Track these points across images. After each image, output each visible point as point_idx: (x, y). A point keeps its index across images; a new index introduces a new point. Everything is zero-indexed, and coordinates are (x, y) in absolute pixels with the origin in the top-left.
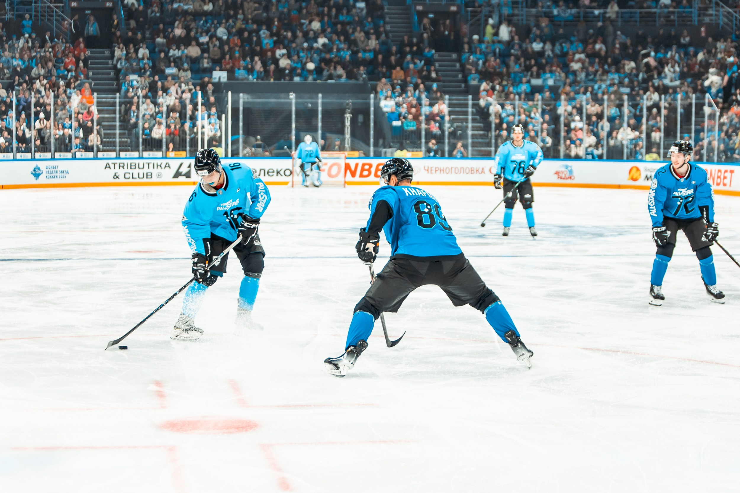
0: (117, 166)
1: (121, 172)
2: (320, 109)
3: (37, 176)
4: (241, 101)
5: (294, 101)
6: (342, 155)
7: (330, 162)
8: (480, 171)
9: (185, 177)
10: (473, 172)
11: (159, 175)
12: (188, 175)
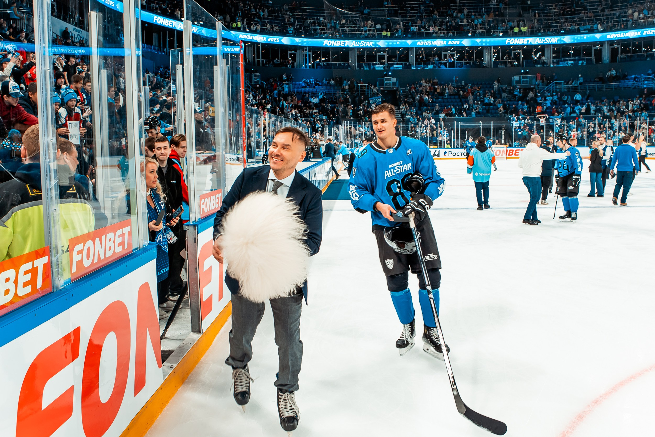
2: (492, 128)
4: (460, 125)
5: (481, 125)
6: (505, 146)
7: (496, 149)
12: (438, 155)
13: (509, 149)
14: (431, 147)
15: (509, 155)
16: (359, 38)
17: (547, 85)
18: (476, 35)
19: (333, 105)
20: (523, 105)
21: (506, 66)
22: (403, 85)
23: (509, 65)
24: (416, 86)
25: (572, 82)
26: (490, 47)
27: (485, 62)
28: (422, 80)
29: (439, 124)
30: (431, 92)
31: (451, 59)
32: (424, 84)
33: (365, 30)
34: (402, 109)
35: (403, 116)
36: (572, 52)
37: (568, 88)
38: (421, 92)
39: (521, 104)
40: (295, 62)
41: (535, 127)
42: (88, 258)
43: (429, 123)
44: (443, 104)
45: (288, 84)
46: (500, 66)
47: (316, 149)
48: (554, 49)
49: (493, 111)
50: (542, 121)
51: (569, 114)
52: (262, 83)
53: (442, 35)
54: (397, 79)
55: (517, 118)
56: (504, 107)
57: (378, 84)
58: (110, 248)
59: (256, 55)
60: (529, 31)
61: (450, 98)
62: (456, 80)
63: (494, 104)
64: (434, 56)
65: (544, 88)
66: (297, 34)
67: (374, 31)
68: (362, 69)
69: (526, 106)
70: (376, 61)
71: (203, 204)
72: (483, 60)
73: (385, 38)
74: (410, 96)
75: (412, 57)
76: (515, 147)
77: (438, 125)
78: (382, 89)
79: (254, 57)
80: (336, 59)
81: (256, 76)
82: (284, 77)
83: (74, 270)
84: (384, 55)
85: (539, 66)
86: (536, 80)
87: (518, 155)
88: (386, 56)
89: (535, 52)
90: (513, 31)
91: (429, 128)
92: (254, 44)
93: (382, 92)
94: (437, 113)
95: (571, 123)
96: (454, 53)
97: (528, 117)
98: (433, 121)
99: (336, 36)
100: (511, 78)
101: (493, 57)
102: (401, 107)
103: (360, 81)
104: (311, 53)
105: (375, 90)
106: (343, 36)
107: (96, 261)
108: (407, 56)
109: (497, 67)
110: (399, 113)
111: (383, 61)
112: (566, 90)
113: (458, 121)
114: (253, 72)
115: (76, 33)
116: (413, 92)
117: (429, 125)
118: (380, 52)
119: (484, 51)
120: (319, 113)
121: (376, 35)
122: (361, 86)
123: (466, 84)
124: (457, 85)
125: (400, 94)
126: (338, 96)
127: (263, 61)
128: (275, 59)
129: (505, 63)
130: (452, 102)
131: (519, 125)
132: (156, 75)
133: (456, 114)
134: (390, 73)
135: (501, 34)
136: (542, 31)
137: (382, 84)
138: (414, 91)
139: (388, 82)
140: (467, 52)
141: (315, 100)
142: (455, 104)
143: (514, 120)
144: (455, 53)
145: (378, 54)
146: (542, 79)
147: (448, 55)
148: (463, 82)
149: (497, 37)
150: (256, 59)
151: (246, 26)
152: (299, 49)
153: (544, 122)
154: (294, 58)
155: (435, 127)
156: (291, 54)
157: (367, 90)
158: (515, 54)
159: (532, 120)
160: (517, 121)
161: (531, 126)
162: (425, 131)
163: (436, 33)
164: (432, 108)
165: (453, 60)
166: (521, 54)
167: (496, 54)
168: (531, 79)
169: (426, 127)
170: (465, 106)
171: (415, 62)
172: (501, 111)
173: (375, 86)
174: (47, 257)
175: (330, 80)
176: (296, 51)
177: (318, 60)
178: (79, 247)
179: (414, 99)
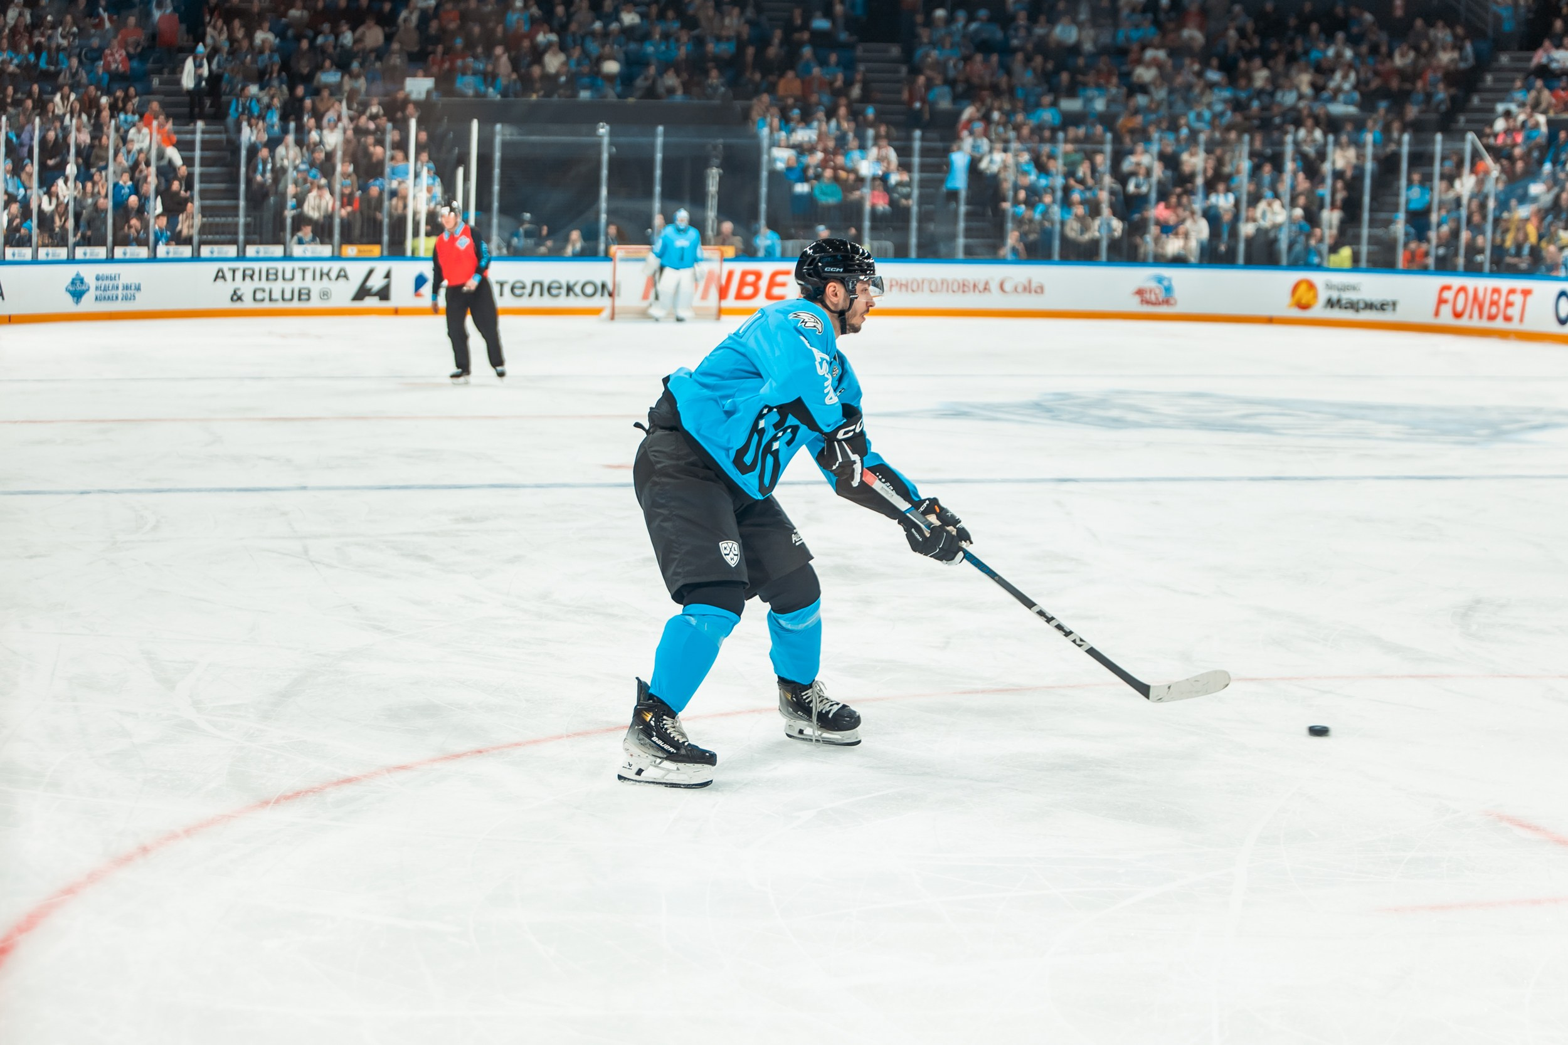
0: (239, 275)
1: (246, 288)
3: (78, 294)
4: (498, 140)
5: (606, 141)
8: (981, 287)
9: (377, 298)
10: (966, 289)
11: (325, 295)
12: (384, 294)
13: (739, 267)
14: (351, 250)
15: (739, 296)
77: (390, 138)
87: (781, 298)
113: (489, 117)
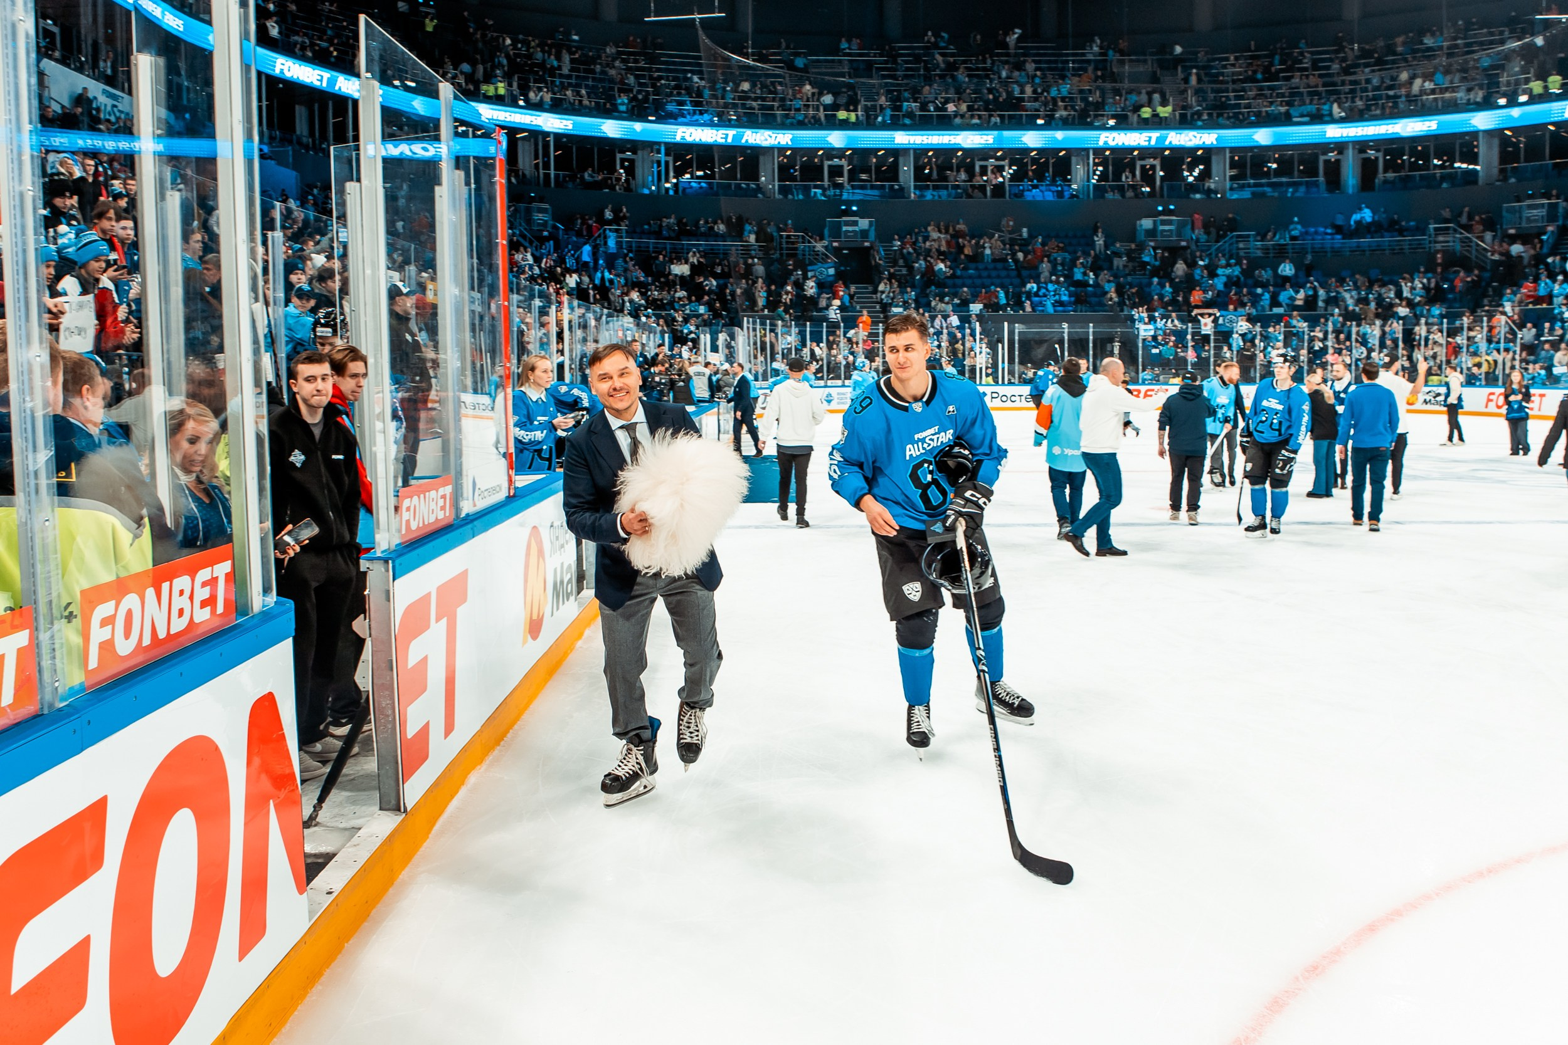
2: (1091, 338)
3: (829, 402)
4: (1017, 331)
5: (1066, 331)
16: (783, 126)
17: (1217, 241)
18: (1053, 123)
19: (721, 282)
20: (1163, 286)
21: (1123, 196)
22: (885, 237)
23: (1130, 194)
24: (917, 240)
25: (1274, 235)
26: (1087, 150)
27: (1074, 186)
28: (929, 225)
29: (970, 328)
30: (951, 253)
31: (996, 178)
32: (935, 235)
33: (798, 106)
34: (883, 292)
35: (885, 307)
36: (1275, 166)
37: (1266, 249)
38: (928, 253)
39: (1159, 284)
40: (634, 178)
41: (1189, 337)
42: (127, 635)
43: (944, 325)
44: (978, 282)
45: (617, 231)
46: (1109, 196)
47: (682, 384)
48: (1232, 158)
49: (1094, 300)
50: (1206, 325)
51: (1267, 308)
52: (555, 227)
53: (976, 121)
54: (871, 223)
55: (1149, 317)
56: (1120, 291)
57: (826, 232)
58: (181, 612)
59: (540, 161)
60: (1175, 116)
61: (995, 269)
62: (1008, 226)
63: (1097, 285)
64: (958, 171)
65: (1209, 247)
66: (638, 113)
67: (818, 110)
68: (790, 197)
69: (1168, 289)
70: (822, 181)
71: (408, 509)
72: (1070, 181)
73: (844, 125)
74: (901, 262)
75: (907, 171)
76: (1143, 383)
77: (968, 331)
78: (835, 244)
79: (537, 165)
80: (730, 174)
81: (541, 211)
82: (608, 215)
83: (93, 663)
84: (842, 166)
85: (1198, 196)
86: (1193, 229)
88: (846, 168)
89: (1189, 163)
90: (1139, 116)
91: (945, 337)
92: (537, 135)
93: (837, 251)
94: (965, 304)
95: (1271, 330)
96: (1002, 163)
97: (1174, 315)
98: (955, 320)
99: (730, 120)
100: (1135, 225)
101: (1094, 174)
102: (881, 287)
103: (786, 225)
104: (670, 159)
105: (819, 246)
106: (745, 119)
107: (147, 641)
108: (894, 169)
109: (1103, 197)
110: (877, 303)
111: (840, 180)
112: (1259, 253)
113: (1012, 321)
114: (533, 200)
115: (109, 102)
116: (909, 253)
117: (945, 331)
118: (830, 158)
119: (1074, 159)
120: (689, 298)
121: (823, 118)
122: (788, 237)
123: (1032, 236)
124: (1011, 239)
125: (879, 258)
126: (732, 259)
127: (557, 176)
128: (586, 170)
129: (1121, 190)
130: (998, 277)
131: (1152, 333)
132: (303, 204)
133: (1008, 305)
134: (854, 208)
135: (1112, 122)
136: (1205, 117)
137: (836, 233)
138: (911, 250)
139: (850, 228)
140: (1034, 161)
141: (680, 269)
142: (1007, 281)
143: (1141, 320)
144: (1006, 163)
145: (827, 163)
146: (1206, 227)
147: (990, 168)
148: (1025, 230)
149: (1104, 128)
150: (541, 171)
151: (516, 92)
152: (643, 149)
153: (1210, 325)
154: (631, 171)
155: (959, 335)
156: (623, 160)
157: (801, 246)
158: (1143, 167)
159: (1182, 320)
160: (1149, 323)
161: (1180, 335)
162: (936, 343)
163: (962, 116)
164: (953, 290)
165: (1001, 179)
166: (1158, 168)
167: (1100, 168)
168: (1181, 226)
169: (938, 333)
170: (1029, 286)
171: (912, 184)
172: (1111, 299)
173: (822, 238)
174: (27, 631)
175: (715, 223)
176: (634, 152)
177: (688, 176)
178: (104, 610)
179: (911, 268)
